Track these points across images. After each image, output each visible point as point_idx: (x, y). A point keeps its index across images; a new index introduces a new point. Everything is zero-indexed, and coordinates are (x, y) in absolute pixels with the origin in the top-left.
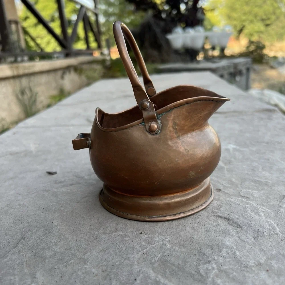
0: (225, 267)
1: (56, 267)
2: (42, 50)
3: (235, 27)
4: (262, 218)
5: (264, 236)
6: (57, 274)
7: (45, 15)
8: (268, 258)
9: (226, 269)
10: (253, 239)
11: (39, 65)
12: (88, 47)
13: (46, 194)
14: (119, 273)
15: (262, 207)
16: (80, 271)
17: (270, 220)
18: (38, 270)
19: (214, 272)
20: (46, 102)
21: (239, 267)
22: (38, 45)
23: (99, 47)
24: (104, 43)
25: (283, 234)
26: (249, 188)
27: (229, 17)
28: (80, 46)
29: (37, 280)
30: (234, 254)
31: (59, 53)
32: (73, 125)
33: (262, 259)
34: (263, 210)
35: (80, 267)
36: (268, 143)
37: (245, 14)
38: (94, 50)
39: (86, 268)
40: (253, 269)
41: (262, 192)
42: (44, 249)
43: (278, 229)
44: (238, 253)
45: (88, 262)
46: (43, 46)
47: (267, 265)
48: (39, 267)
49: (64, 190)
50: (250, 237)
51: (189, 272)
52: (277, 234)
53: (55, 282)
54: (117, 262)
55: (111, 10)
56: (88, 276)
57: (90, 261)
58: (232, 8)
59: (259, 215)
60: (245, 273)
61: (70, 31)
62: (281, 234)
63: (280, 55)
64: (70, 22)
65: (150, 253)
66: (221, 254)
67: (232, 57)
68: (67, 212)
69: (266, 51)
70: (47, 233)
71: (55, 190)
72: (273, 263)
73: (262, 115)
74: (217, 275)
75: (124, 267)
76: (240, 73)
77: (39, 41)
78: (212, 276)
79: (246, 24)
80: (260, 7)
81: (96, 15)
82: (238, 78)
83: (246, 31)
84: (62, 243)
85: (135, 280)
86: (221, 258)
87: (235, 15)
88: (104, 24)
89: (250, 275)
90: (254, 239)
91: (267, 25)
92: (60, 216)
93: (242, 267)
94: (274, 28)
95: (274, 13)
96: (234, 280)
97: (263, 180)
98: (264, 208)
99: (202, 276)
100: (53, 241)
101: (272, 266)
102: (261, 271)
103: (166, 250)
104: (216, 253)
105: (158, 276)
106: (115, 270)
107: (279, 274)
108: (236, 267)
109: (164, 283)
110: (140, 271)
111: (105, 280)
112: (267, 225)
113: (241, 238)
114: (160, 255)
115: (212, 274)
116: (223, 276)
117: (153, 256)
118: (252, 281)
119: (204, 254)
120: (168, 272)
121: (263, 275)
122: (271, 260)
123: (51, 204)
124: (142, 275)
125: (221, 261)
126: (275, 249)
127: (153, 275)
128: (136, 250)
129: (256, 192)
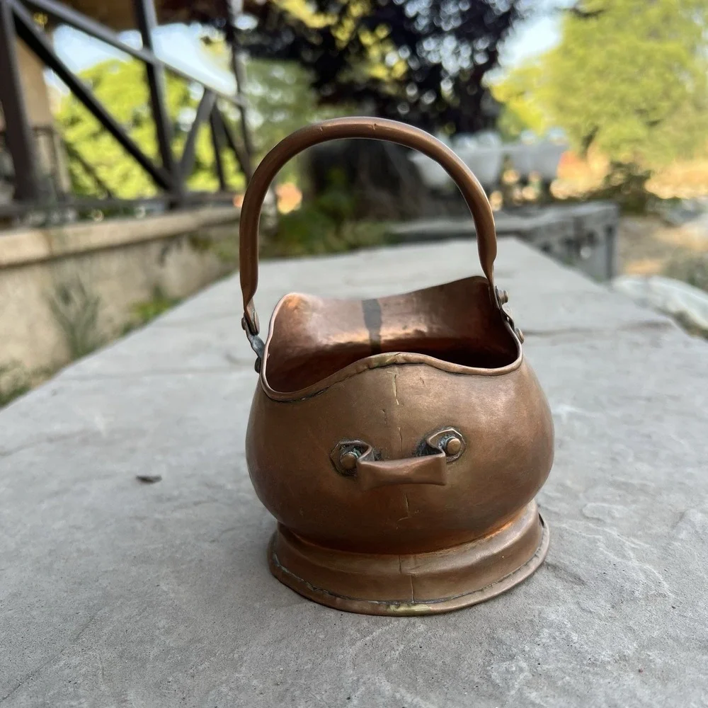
0: (545, 667)
2: (110, 194)
3: (575, 129)
4: (630, 563)
5: (635, 600)
6: (173, 692)
7: (119, 111)
8: (642, 646)
9: (548, 670)
10: (609, 606)
11: (103, 231)
12: (223, 185)
13: (139, 525)
14: (312, 687)
15: (632, 539)
16: (224, 685)
17: (647, 566)
18: (130, 685)
19: (521, 677)
20: (120, 319)
21: (577, 664)
22: (100, 183)
25: (677, 594)
26: (604, 500)
27: (561, 108)
28: (203, 183)
30: (567, 638)
31: (152, 201)
32: (193, 370)
33: (628, 648)
34: (633, 546)
35: (224, 678)
36: (649, 399)
37: (598, 99)
39: (238, 679)
40: (609, 667)
41: (633, 506)
42: (141, 642)
43: (666, 585)
44: (575, 637)
45: (241, 665)
46: (112, 184)
47: (639, 659)
48: (132, 680)
49: (178, 515)
50: (603, 603)
51: (466, 679)
52: (665, 596)
54: (306, 663)
55: (276, 96)
56: (242, 695)
57: (245, 664)
58: (567, 87)
59: (625, 557)
60: (590, 676)
61: (178, 148)
62: (672, 596)
63: (684, 193)
64: (177, 127)
65: (380, 643)
66: (537, 639)
67: (571, 201)
68: (191, 561)
69: (652, 187)
70: (145, 608)
71: (160, 517)
72: (653, 654)
73: (639, 337)
74: (528, 684)
75: (322, 673)
76: (591, 239)
77: (103, 173)
78: (517, 686)
79: (602, 122)
80: (632, 81)
81: (242, 109)
82: (585, 253)
83: (601, 139)
84: (182, 628)
85: (349, 698)
86: (538, 648)
87: (574, 102)
88: (260, 131)
89: (601, 681)
90: (613, 607)
91: (653, 124)
92: (173, 572)
93: (584, 665)
94: (668, 132)
95: (666, 95)
96: (566, 691)
97: (635, 481)
98: (636, 541)
99: (496, 686)
100: (161, 625)
101: (650, 661)
102: (625, 671)
103: (417, 635)
104: (528, 638)
105: (399, 688)
106: (303, 681)
107: (665, 676)
108: (570, 666)
109: (412, 704)
110: (358, 680)
111: (281, 701)
112: (642, 577)
113: (582, 605)
114: (402, 647)
115: (518, 681)
116: (542, 684)
117: (387, 649)
118: (606, 693)
119: (501, 642)
120: (420, 681)
121: (631, 679)
122: (648, 648)
123: (152, 547)
124: (363, 689)
125: (538, 654)
126: (658, 627)
127: (387, 688)
128: (348, 638)
129: (620, 507)
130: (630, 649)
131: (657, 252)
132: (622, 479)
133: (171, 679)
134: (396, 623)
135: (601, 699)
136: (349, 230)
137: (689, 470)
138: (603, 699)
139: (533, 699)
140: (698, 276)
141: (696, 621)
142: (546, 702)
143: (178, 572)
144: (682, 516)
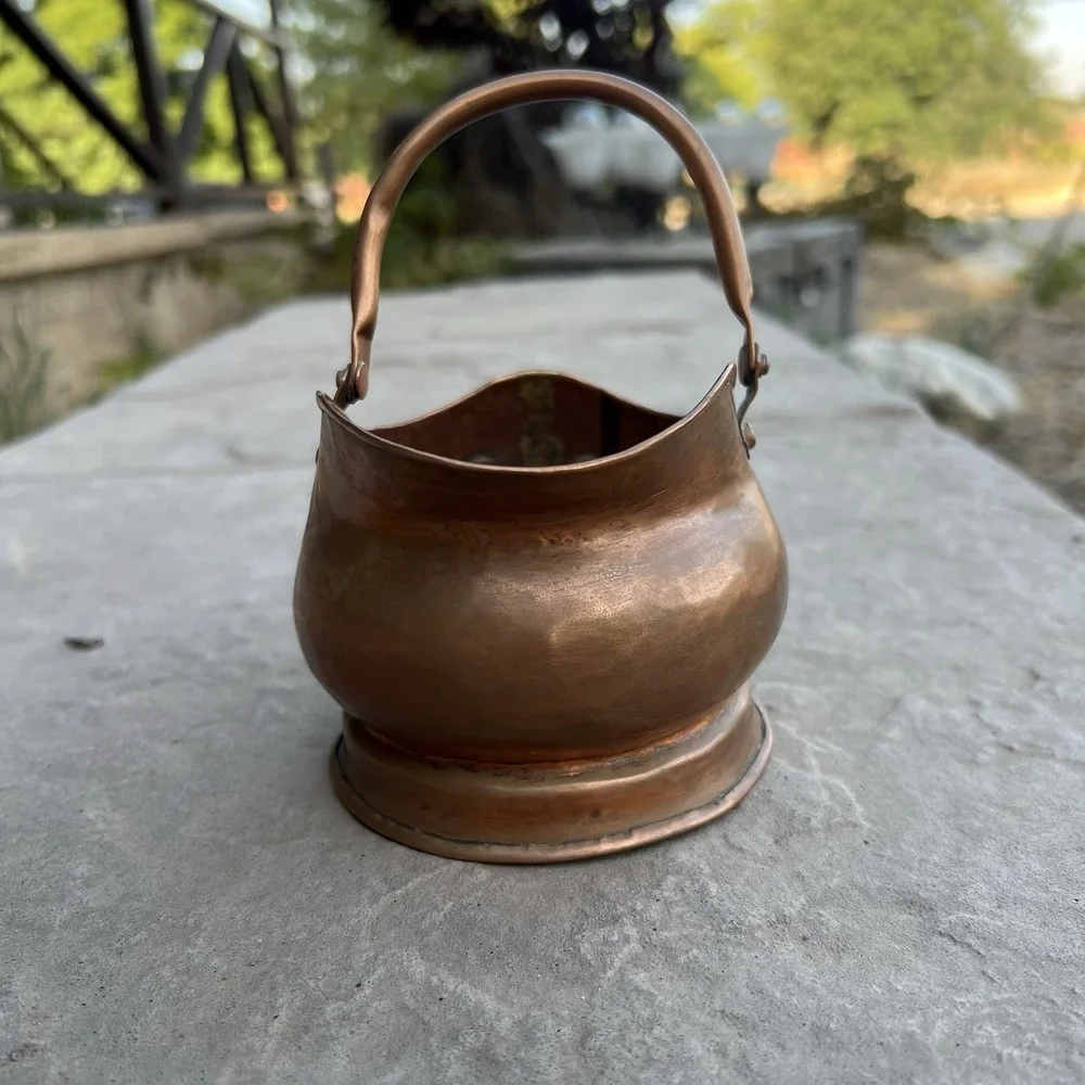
0: (665, 934)
1: (84, 958)
2: (66, 184)
3: (804, 103)
4: (809, 776)
5: (810, 832)
6: (86, 978)
7: (76, 49)
8: (812, 901)
9: (668, 939)
10: (771, 841)
11: (54, 245)
12: (248, 176)
13: (61, 717)
14: (304, 967)
15: (817, 738)
16: (167, 966)
17: (838, 782)
18: (18, 968)
19: (626, 950)
21: (711, 930)
22: (48, 165)
23: (292, 174)
24: (308, 163)
25: (873, 822)
26: (783, 679)
27: (783, 70)
28: (217, 170)
29: (15, 1001)
30: (703, 891)
31: (134, 198)
32: (173, 471)
33: (792, 905)
34: (817, 748)
35: (169, 955)
36: (869, 526)
37: (841, 57)
38: (268, 187)
39: (189, 957)
40: (759, 934)
41: (826, 689)
42: (44, 900)
43: (859, 809)
44: (713, 888)
45: (197, 936)
46: (70, 169)
47: (805, 921)
48: (22, 961)
49: (125, 700)
50: (762, 836)
51: (543, 953)
52: (856, 825)
53: (79, 1006)
54: (299, 932)
55: (337, 33)
56: (193, 982)
57: (203, 934)
58: (794, 38)
59: (803, 766)
60: (730, 948)
61: (174, 113)
62: (867, 825)
63: (965, 210)
64: (175, 77)
65: (417, 900)
66: (657, 892)
67: (794, 216)
68: (136, 773)
69: (916, 198)
70: (56, 847)
71: (94, 702)
72: (828, 914)
73: (868, 430)
74: (635, 961)
75: (322, 946)
76: (818, 277)
77: (53, 150)
78: (617, 964)
79: (845, 94)
80: (894, 31)
81: (279, 53)
82: (810, 298)
83: (844, 120)
84: (111, 878)
85: (359, 985)
86: (657, 906)
87: (803, 61)
88: (310, 89)
89: (745, 955)
90: (776, 842)
91: (921, 101)
92: (107, 790)
93: (721, 930)
94: (946, 114)
95: (944, 54)
96: (690, 971)
97: (833, 650)
98: (821, 740)
99: (585, 963)
100: (77, 872)
101: (822, 923)
102: (782, 940)
103: (476, 887)
104: (643, 891)
105: (438, 969)
106: (290, 960)
107: (840, 947)
108: (701, 933)
109: (454, 993)
110: (376, 957)
111: (254, 990)
112: (825, 796)
113: (733, 840)
114: (450, 904)
115: (620, 956)
116: (656, 961)
117: (426, 910)
118: (749, 972)
119: (601, 896)
120: (472, 957)
121: (790, 952)
122: (821, 904)
123: (78, 750)
124: (381, 971)
125: (654, 915)
126: (839, 872)
127: (419, 968)
128: (367, 892)
129: (805, 690)
130: (794, 904)
131: (917, 299)
132: (812, 646)
133: (83, 958)
134: (445, 868)
135: (741, 982)
136: (445, 253)
137: (916, 634)
138: (744, 982)
139: (640, 983)
140: (976, 337)
141: (896, 862)
142: (659, 989)
143: (115, 789)
144: (896, 703)
